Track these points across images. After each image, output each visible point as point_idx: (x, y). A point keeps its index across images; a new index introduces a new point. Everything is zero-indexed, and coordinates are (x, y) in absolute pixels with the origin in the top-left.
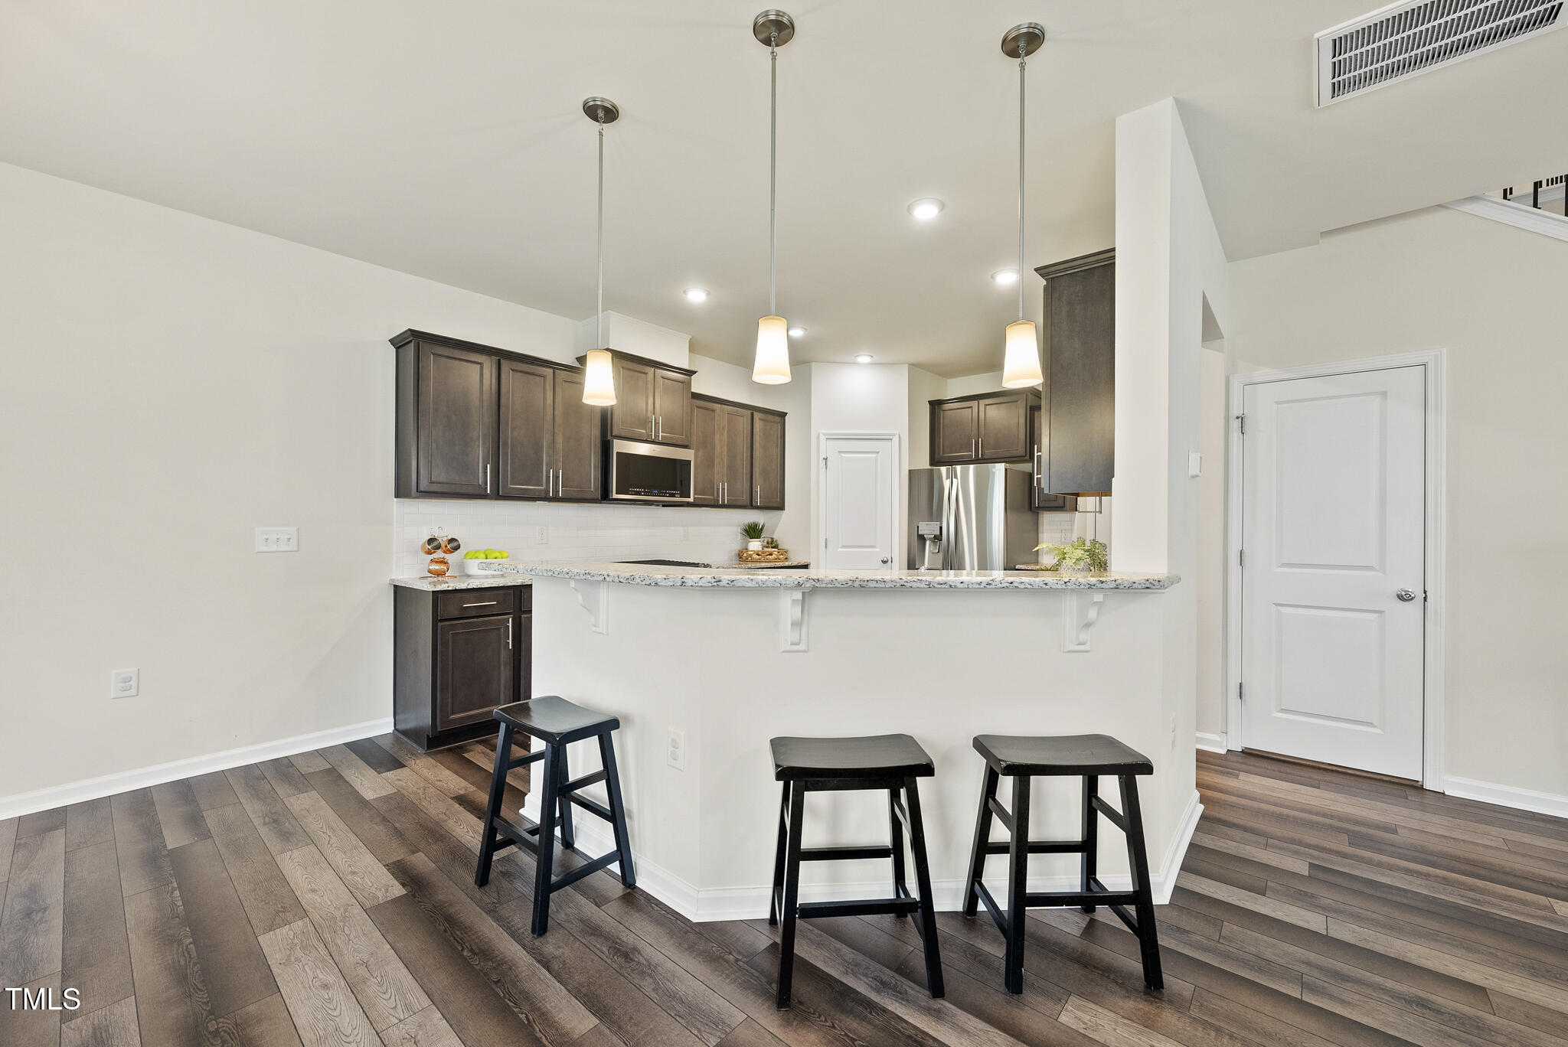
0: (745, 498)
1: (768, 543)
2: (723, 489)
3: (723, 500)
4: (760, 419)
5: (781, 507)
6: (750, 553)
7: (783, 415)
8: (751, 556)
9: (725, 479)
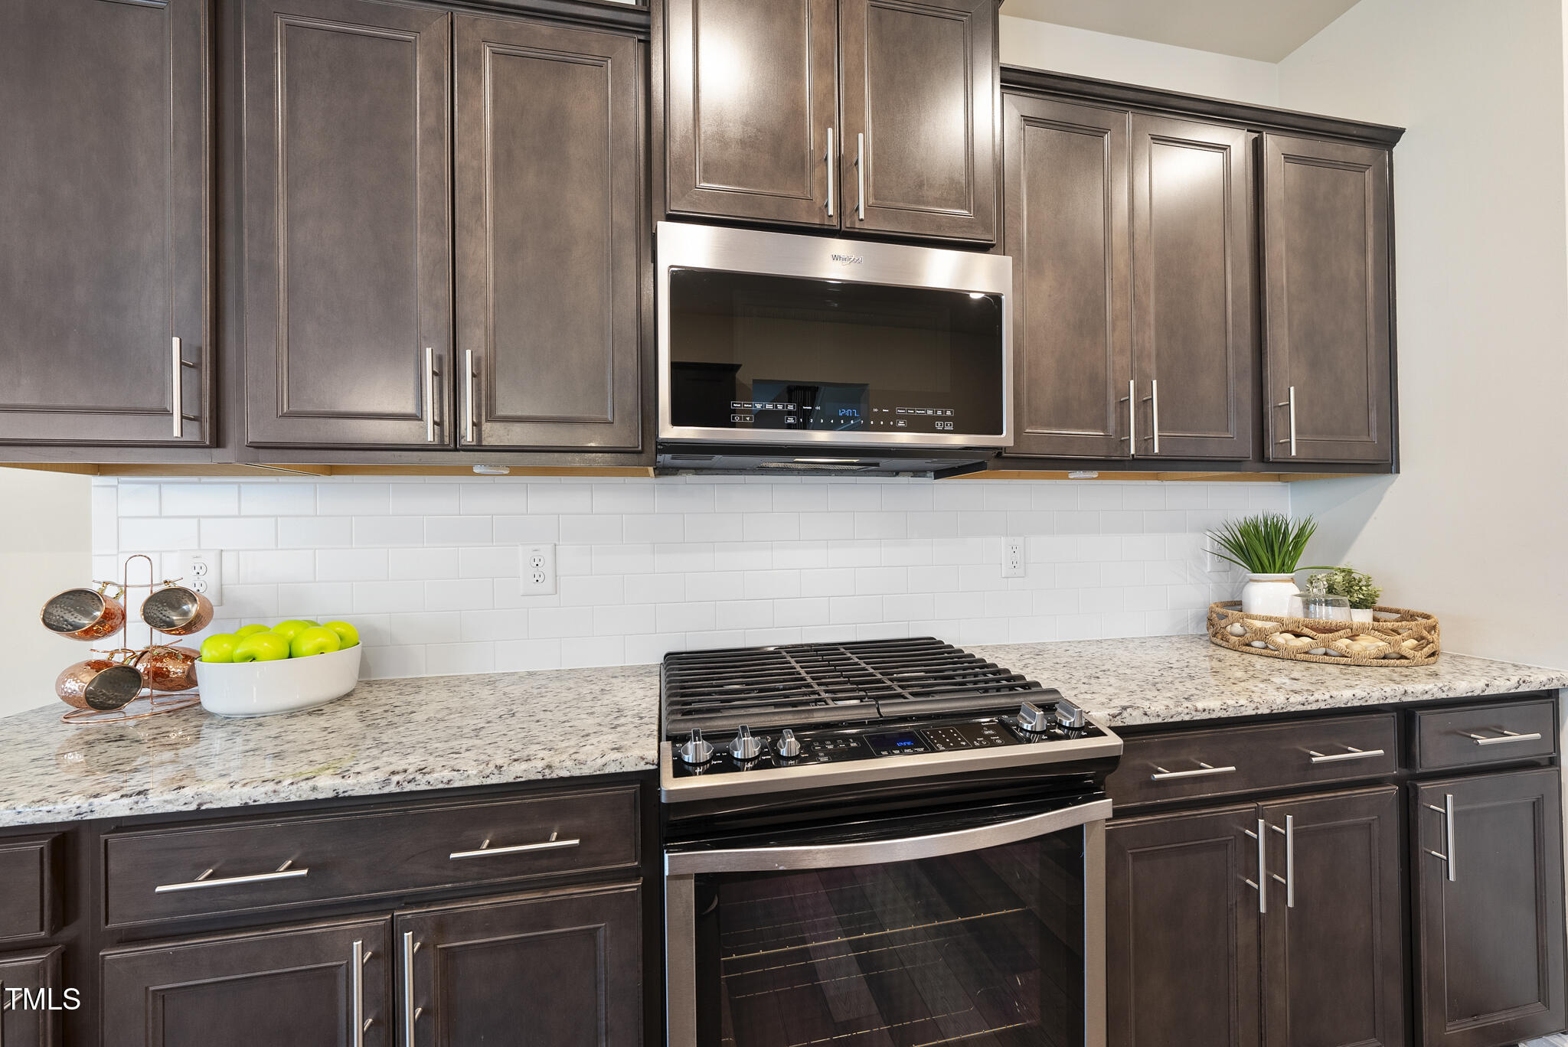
0: (1238, 437)
1: (1331, 590)
2: (1144, 404)
3: (1145, 439)
4: (1288, 158)
5: (1385, 462)
6: (1258, 624)
7: (1385, 138)
8: (1262, 634)
9: (1151, 367)
